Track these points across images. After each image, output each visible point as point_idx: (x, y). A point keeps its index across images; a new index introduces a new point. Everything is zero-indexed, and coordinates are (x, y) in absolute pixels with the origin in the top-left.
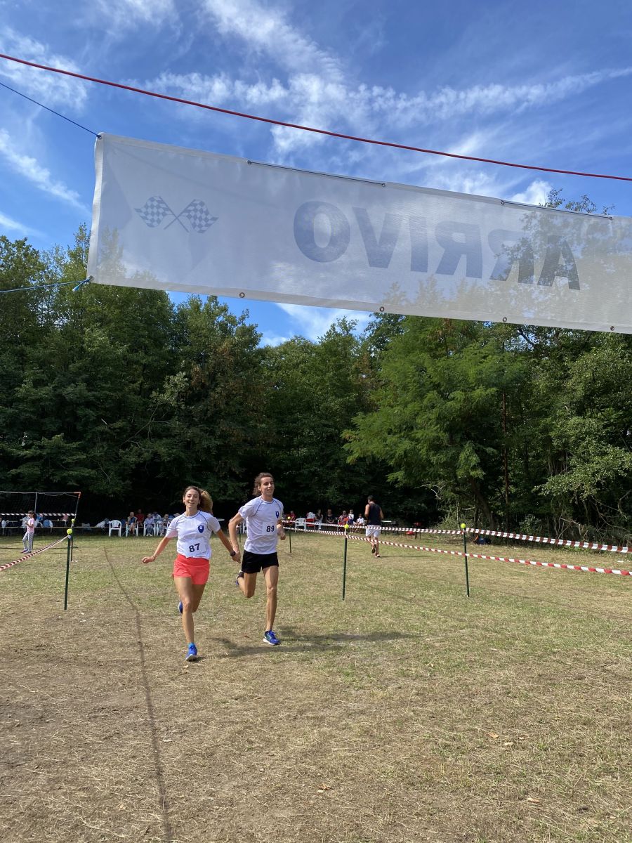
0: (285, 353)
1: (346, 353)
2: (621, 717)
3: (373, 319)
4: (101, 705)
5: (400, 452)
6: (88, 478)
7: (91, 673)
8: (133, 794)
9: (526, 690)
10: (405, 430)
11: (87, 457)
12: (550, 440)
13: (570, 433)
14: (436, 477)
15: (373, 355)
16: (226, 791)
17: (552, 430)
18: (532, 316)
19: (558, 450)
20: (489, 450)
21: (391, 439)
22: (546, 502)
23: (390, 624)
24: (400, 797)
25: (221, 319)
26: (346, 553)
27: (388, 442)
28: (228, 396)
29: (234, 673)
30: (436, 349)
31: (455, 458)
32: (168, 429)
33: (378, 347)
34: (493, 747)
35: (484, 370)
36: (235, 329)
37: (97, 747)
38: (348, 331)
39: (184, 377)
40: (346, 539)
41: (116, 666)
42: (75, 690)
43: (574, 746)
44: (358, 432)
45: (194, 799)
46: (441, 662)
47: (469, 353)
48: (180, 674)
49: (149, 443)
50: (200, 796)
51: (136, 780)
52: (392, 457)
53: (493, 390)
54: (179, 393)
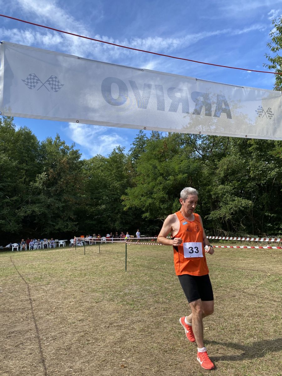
0: (93, 162)
1: (121, 162)
2: (253, 311)
3: (132, 146)
4: (12, 330)
5: (147, 204)
6: (1, 224)
7: (6, 316)
8: (32, 372)
10: (149, 194)
12: (210, 196)
13: (220, 192)
14: (163, 215)
15: (133, 162)
16: (78, 365)
17: (211, 191)
18: (200, 143)
19: (214, 200)
21: (143, 199)
22: (210, 222)
23: (148, 280)
24: (161, 358)
25: (62, 147)
27: (142, 200)
28: (67, 183)
29: (77, 309)
30: (161, 158)
31: (171, 206)
32: (39, 199)
33: (135, 158)
35: (182, 167)
36: (69, 152)
37: (12, 351)
38: (121, 152)
39: (45, 175)
40: (126, 244)
41: (19, 311)
43: (235, 326)
44: (128, 196)
45: (62, 371)
46: (173, 295)
47: (175, 159)
48: (52, 312)
49: (30, 206)
50: (65, 369)
51: (33, 365)
52: (144, 207)
53: (186, 175)
54: (43, 182)
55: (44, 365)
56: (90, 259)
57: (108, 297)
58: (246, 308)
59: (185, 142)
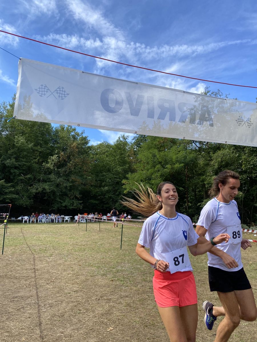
0: (100, 148)
1: (124, 149)
3: (135, 135)
4: (16, 295)
6: (15, 198)
7: (12, 282)
8: (28, 334)
10: (148, 180)
11: (15, 190)
12: (204, 185)
15: (135, 149)
16: (68, 331)
17: (205, 181)
19: (207, 189)
20: (181, 188)
23: (139, 259)
24: (141, 332)
25: (73, 133)
26: (122, 230)
28: (75, 165)
29: (74, 281)
30: (160, 148)
32: (49, 179)
33: (137, 146)
35: (179, 157)
36: (79, 138)
37: (14, 313)
38: (125, 140)
39: (57, 157)
40: (123, 225)
41: (23, 278)
42: (5, 289)
44: (128, 181)
45: (55, 335)
47: (173, 150)
48: (51, 282)
49: (41, 184)
50: (57, 334)
51: (30, 327)
53: (182, 165)
54: (54, 164)
55: (40, 328)
56: (91, 235)
57: (102, 272)
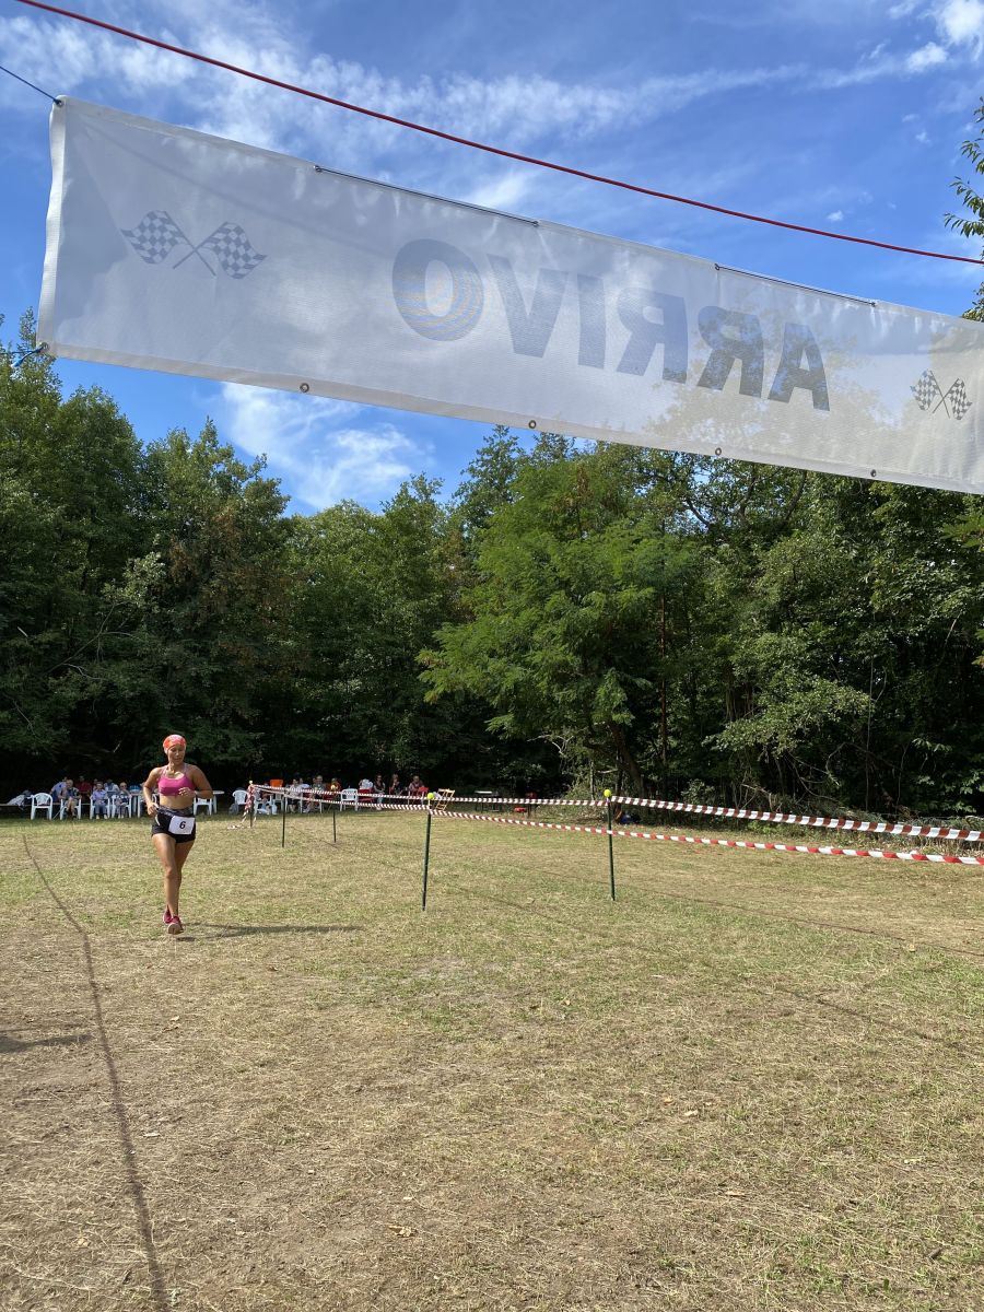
0: (326, 526)
1: (424, 530)
2: (849, 1066)
4: (34, 1083)
5: (508, 684)
8: (100, 1221)
9: (710, 1033)
10: (517, 649)
12: (729, 667)
13: (761, 657)
14: (561, 723)
15: (465, 535)
16: (255, 1207)
17: (733, 653)
18: (706, 481)
19: (740, 684)
20: (641, 682)
21: (495, 665)
22: (721, 760)
23: (498, 944)
24: (532, 1200)
25: (220, 468)
26: (428, 836)
27: (490, 669)
28: (231, 593)
29: (254, 1027)
30: (564, 527)
31: (590, 694)
32: (131, 645)
33: (474, 522)
34: (669, 1118)
35: (635, 561)
36: (243, 485)
37: (32, 1150)
38: (428, 495)
39: (158, 562)
40: (430, 816)
41: (56, 1021)
43: (785, 1111)
44: (442, 653)
45: (203, 1223)
46: (580, 997)
47: (613, 534)
48: (167, 1030)
49: (98, 668)
50: (212, 1218)
51: (103, 1198)
52: (495, 693)
53: (648, 591)
54: (149, 587)
55: (140, 1201)
56: (303, 861)
57: (360, 993)
58: (827, 1055)
59: (652, 474)
